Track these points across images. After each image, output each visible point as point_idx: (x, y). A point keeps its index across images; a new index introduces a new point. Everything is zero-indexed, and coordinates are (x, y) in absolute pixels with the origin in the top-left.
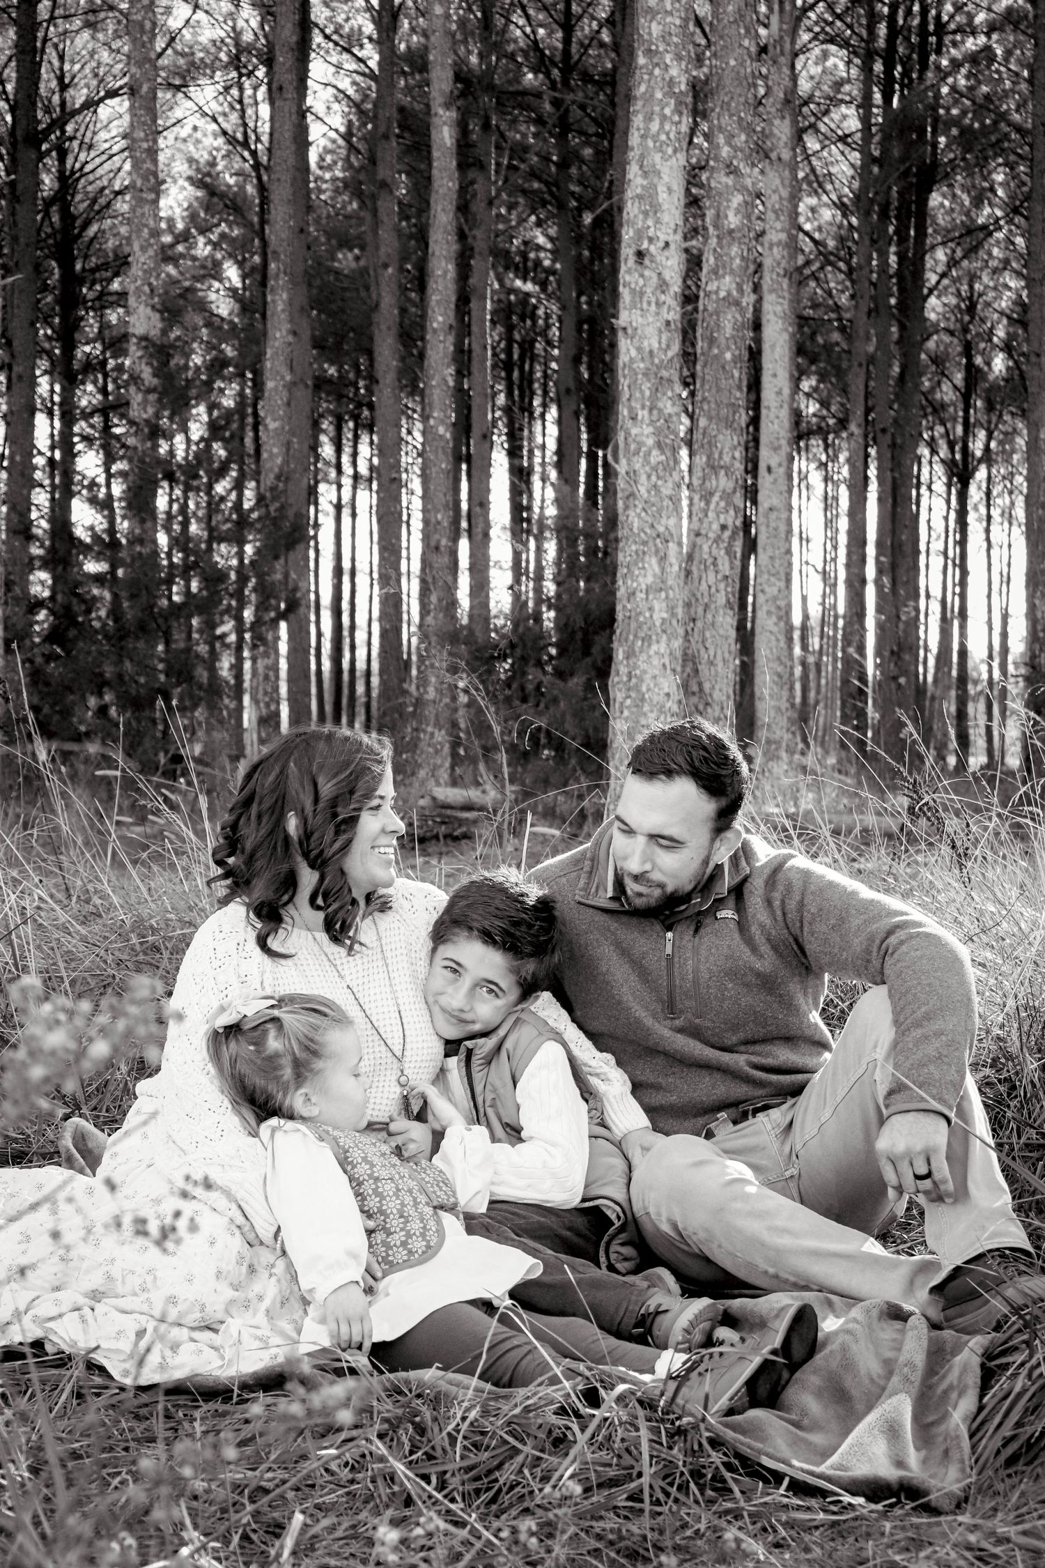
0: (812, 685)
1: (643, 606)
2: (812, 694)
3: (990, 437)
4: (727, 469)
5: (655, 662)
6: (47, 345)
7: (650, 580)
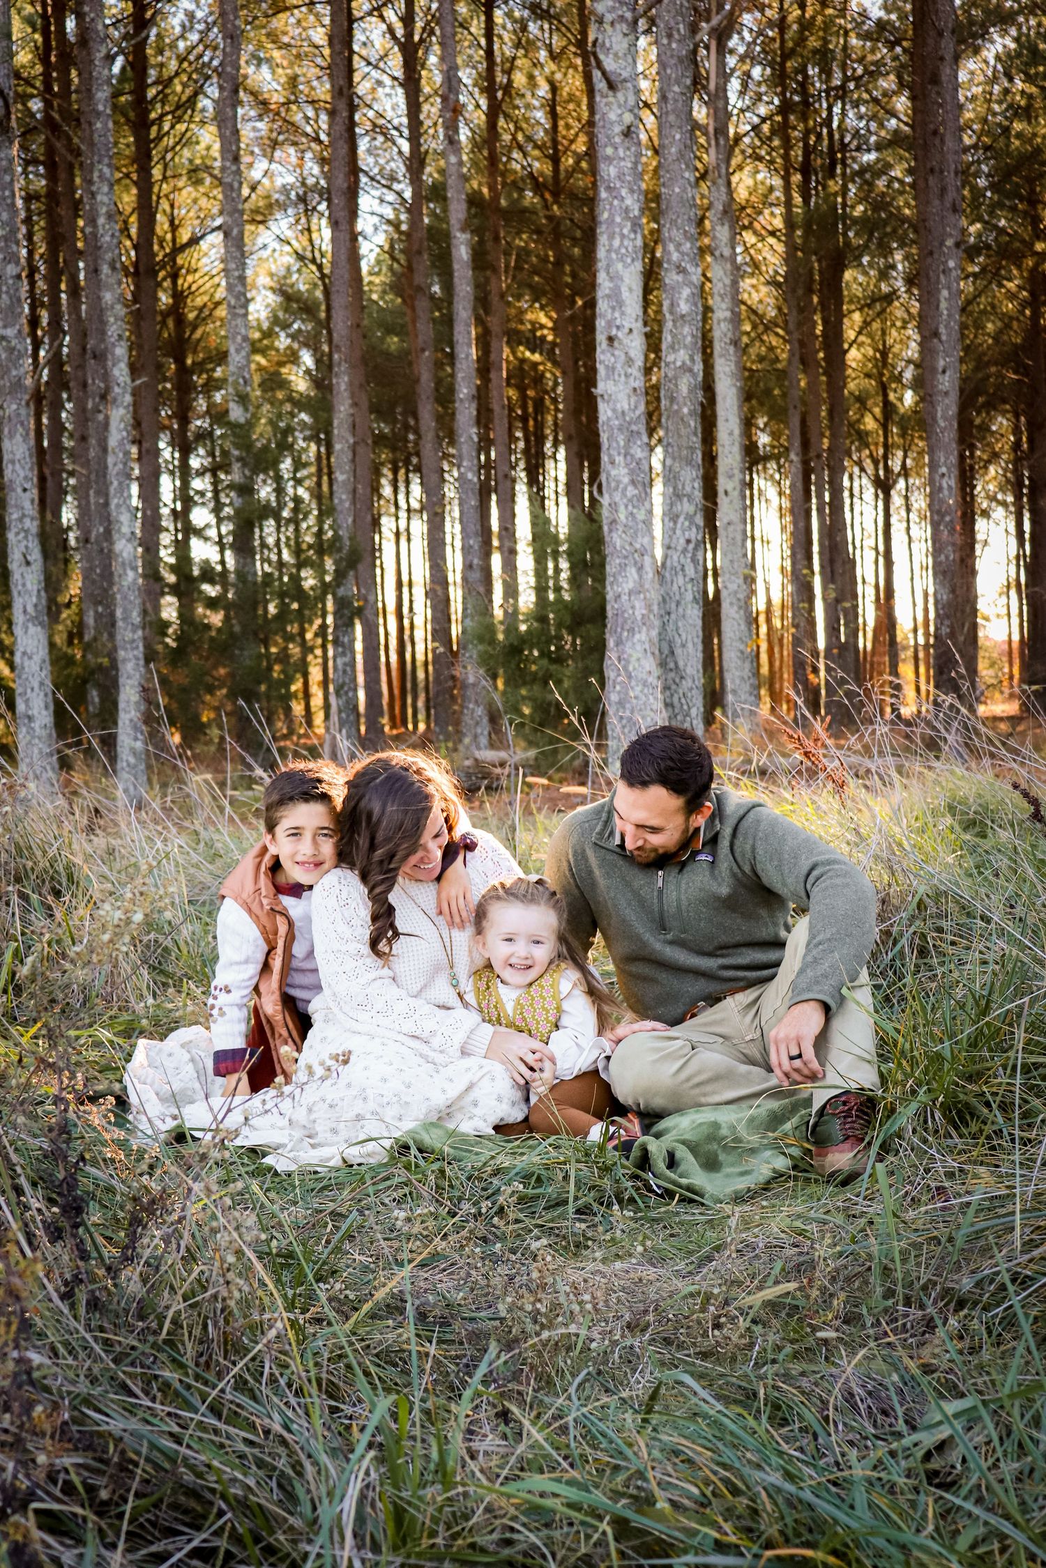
0: (777, 655)
1: (627, 605)
2: (777, 664)
3: (905, 456)
4: (689, 497)
5: (638, 647)
6: (166, 422)
7: (631, 585)
